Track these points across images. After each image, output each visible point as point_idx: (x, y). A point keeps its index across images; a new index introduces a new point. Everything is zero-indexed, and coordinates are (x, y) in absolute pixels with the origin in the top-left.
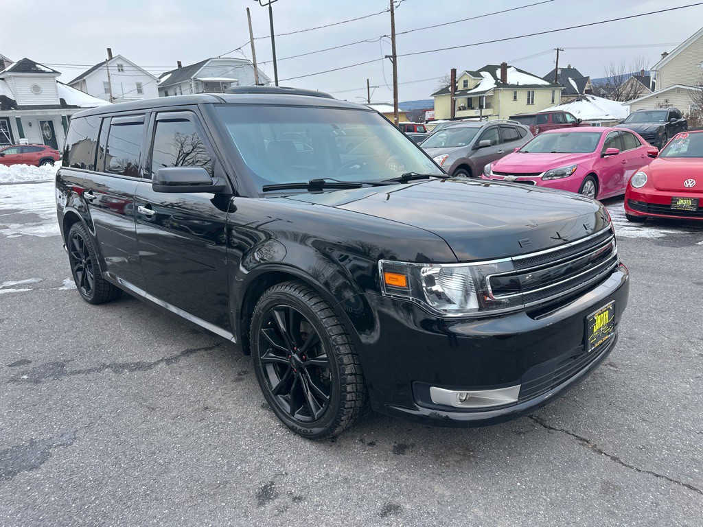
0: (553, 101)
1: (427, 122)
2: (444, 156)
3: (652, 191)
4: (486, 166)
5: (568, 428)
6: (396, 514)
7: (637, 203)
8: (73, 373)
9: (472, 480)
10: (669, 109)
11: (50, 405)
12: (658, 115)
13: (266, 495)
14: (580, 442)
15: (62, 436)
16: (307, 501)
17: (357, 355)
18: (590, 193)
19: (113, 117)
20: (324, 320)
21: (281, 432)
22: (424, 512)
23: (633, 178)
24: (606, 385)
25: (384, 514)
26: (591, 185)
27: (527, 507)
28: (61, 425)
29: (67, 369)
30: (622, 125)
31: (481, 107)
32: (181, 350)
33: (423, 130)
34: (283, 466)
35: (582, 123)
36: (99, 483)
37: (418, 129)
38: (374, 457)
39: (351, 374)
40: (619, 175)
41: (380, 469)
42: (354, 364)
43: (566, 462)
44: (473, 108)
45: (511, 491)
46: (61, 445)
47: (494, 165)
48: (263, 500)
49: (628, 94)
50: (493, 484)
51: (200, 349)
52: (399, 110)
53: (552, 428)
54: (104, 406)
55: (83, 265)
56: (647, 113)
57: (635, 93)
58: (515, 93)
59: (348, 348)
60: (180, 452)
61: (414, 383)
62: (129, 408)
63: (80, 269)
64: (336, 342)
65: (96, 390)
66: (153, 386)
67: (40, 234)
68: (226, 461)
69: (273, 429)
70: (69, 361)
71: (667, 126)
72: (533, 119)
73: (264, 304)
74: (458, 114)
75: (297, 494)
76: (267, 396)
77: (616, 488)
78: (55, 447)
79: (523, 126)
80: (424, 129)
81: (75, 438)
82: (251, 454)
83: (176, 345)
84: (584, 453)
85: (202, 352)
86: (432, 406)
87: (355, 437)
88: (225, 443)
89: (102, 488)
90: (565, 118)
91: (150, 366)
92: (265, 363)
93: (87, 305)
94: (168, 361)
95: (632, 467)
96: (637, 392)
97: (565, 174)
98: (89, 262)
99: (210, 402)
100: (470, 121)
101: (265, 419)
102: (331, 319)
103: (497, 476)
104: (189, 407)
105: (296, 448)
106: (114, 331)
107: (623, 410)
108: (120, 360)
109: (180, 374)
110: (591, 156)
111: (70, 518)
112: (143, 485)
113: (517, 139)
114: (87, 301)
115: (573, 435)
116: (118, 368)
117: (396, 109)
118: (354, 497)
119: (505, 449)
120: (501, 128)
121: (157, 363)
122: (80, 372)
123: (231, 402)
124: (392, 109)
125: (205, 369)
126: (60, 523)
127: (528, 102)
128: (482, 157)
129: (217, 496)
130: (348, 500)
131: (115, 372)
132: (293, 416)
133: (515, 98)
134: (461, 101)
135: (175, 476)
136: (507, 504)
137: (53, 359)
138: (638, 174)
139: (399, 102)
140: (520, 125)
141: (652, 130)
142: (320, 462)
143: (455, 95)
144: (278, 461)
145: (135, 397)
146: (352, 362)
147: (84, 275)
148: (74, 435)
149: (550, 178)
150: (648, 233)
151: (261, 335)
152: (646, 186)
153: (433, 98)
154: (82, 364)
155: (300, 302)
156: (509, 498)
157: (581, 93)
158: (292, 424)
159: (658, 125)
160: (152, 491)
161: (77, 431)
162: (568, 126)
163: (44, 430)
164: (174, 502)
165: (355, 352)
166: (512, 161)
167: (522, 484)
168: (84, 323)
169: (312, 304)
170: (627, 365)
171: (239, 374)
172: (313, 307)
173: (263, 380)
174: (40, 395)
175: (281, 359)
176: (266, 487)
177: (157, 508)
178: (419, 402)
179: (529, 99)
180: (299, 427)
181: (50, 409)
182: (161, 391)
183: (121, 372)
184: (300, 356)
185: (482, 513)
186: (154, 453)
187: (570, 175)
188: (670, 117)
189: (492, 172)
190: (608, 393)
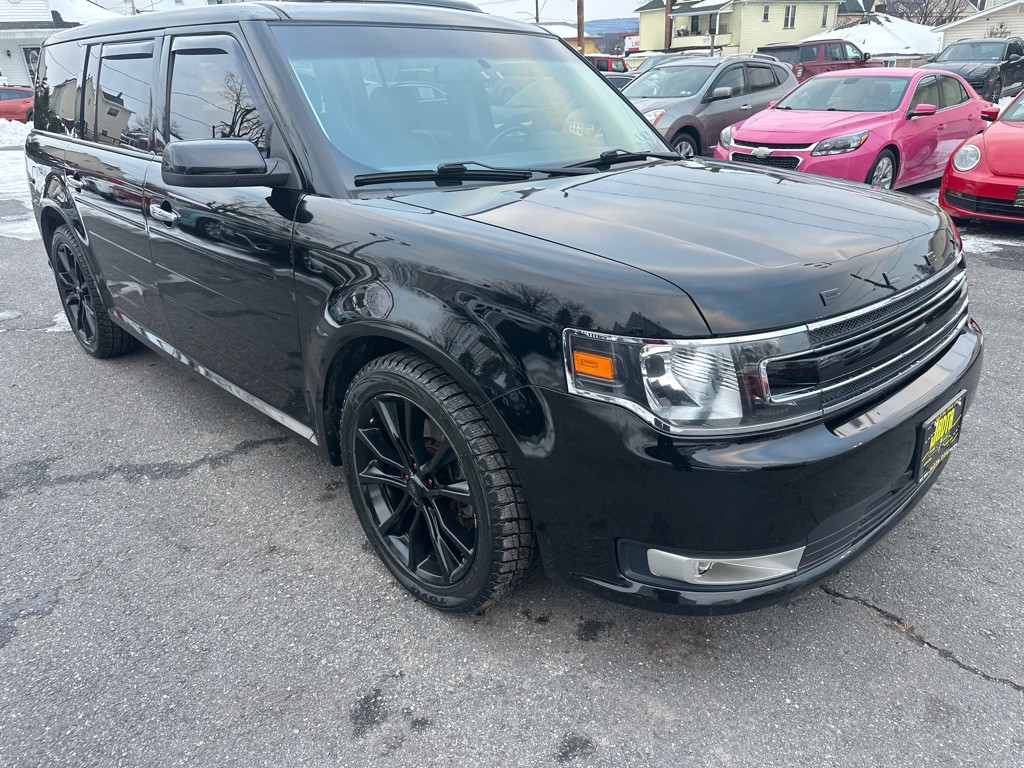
0: (824, 24)
1: (628, 54)
2: (658, 112)
3: (986, 177)
4: (724, 131)
5: (865, 594)
6: (585, 755)
7: (960, 195)
8: (61, 480)
9: (710, 691)
10: (1008, 39)
11: (19, 538)
12: (991, 48)
13: (367, 715)
14: (885, 621)
15: (37, 596)
16: (435, 728)
17: (520, 486)
18: (884, 177)
19: (103, 44)
20: (464, 428)
21: (394, 595)
22: (631, 754)
23: (957, 154)
24: (924, 515)
25: (564, 756)
26: (888, 165)
27: (804, 746)
28: (36, 575)
29: (51, 473)
30: (933, 64)
31: (712, 32)
32: (236, 443)
33: (621, 67)
34: (396, 659)
35: (871, 60)
36: (93, 687)
37: (614, 66)
38: (547, 645)
39: (510, 520)
40: (928, 148)
41: (556, 668)
42: (516, 502)
43: (865, 660)
44: (699, 34)
45: (775, 715)
46: (33, 613)
47: (738, 129)
48: (362, 725)
49: (941, 13)
50: (745, 700)
51: (265, 442)
52: (586, 35)
53: (838, 595)
54: (108, 543)
55: (77, 296)
56: (974, 45)
57: (953, 12)
58: (767, 9)
59: (506, 475)
60: (227, 629)
61: (620, 542)
62: (147, 546)
63: (74, 301)
64: (485, 466)
65: (95, 512)
66: (188, 506)
67: (23, 235)
68: (302, 648)
69: (381, 589)
70: (54, 460)
71: (1002, 67)
72: (795, 53)
73: (362, 388)
74: (677, 43)
75: (419, 714)
76: (371, 535)
77: (951, 711)
78: (24, 617)
79: (782, 64)
80: (624, 65)
81: (57, 601)
82: (344, 637)
83: (227, 434)
84: (893, 641)
85: (270, 447)
86: (649, 579)
87: (516, 606)
88: (300, 614)
89: (95, 697)
90: (844, 51)
91: (184, 470)
92: (367, 482)
93: (90, 359)
94: (214, 462)
95: (974, 671)
96: (975, 530)
97: (849, 146)
98: (86, 290)
99: (279, 539)
100: (696, 55)
101: (369, 570)
102: (476, 426)
103: (752, 685)
104: (244, 545)
105: (418, 626)
106: (130, 406)
107: (955, 562)
108: (137, 459)
109: (233, 485)
110: (892, 117)
111: (41, 753)
112: (164, 692)
113: (772, 85)
114: (89, 352)
115: (874, 607)
116: (133, 473)
117: (580, 33)
118: (514, 721)
119: (762, 633)
120: (749, 67)
121: (195, 465)
122: (71, 479)
123: (314, 539)
124: (573, 34)
125: (272, 477)
126: (23, 762)
127: (786, 25)
128: (716, 115)
129: (287, 716)
130: (504, 726)
131: (128, 479)
132: (414, 570)
133: (766, 17)
134: (682, 22)
135: (217, 676)
136: (771, 739)
137: (29, 456)
138: (964, 148)
139: (586, 20)
140: (778, 63)
141: (979, 73)
142: (458, 653)
143: (672, 11)
144: (388, 650)
145: (159, 526)
146: (512, 499)
147: (81, 312)
148: (56, 595)
149: (824, 153)
150: (974, 245)
151: (357, 438)
152: (977, 169)
153: (637, 15)
154: (75, 465)
155: (421, 391)
156: (773, 729)
157: (868, 10)
158: (412, 584)
159: (989, 65)
160: (179, 704)
161: (61, 587)
162: (849, 66)
163: (8, 585)
164: (214, 726)
165: (516, 482)
166: (766, 123)
167: (792, 699)
168: (83, 392)
169: (442, 398)
170: (957, 479)
171: (328, 488)
172: (445, 403)
173: (364, 510)
174: (6, 520)
175: (391, 479)
176: (367, 699)
177: (184, 738)
178: (628, 572)
179: (787, 20)
180: (423, 591)
181: (19, 546)
182: (200, 516)
183: (139, 480)
184: (425, 479)
185: (728, 757)
186: (184, 632)
187: (857, 148)
188: (1009, 53)
189: (733, 141)
190: (929, 531)
